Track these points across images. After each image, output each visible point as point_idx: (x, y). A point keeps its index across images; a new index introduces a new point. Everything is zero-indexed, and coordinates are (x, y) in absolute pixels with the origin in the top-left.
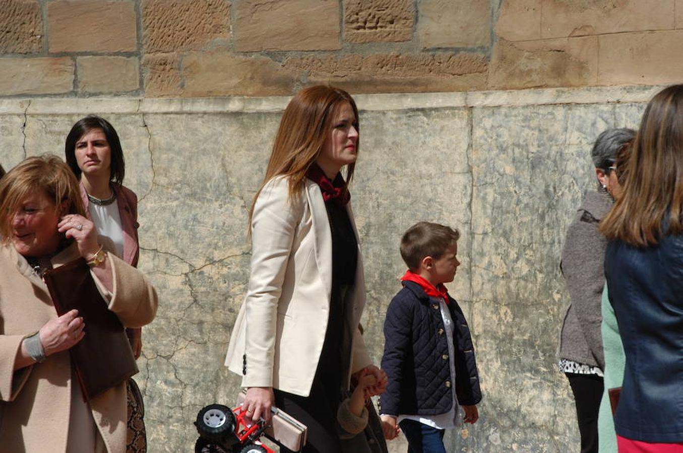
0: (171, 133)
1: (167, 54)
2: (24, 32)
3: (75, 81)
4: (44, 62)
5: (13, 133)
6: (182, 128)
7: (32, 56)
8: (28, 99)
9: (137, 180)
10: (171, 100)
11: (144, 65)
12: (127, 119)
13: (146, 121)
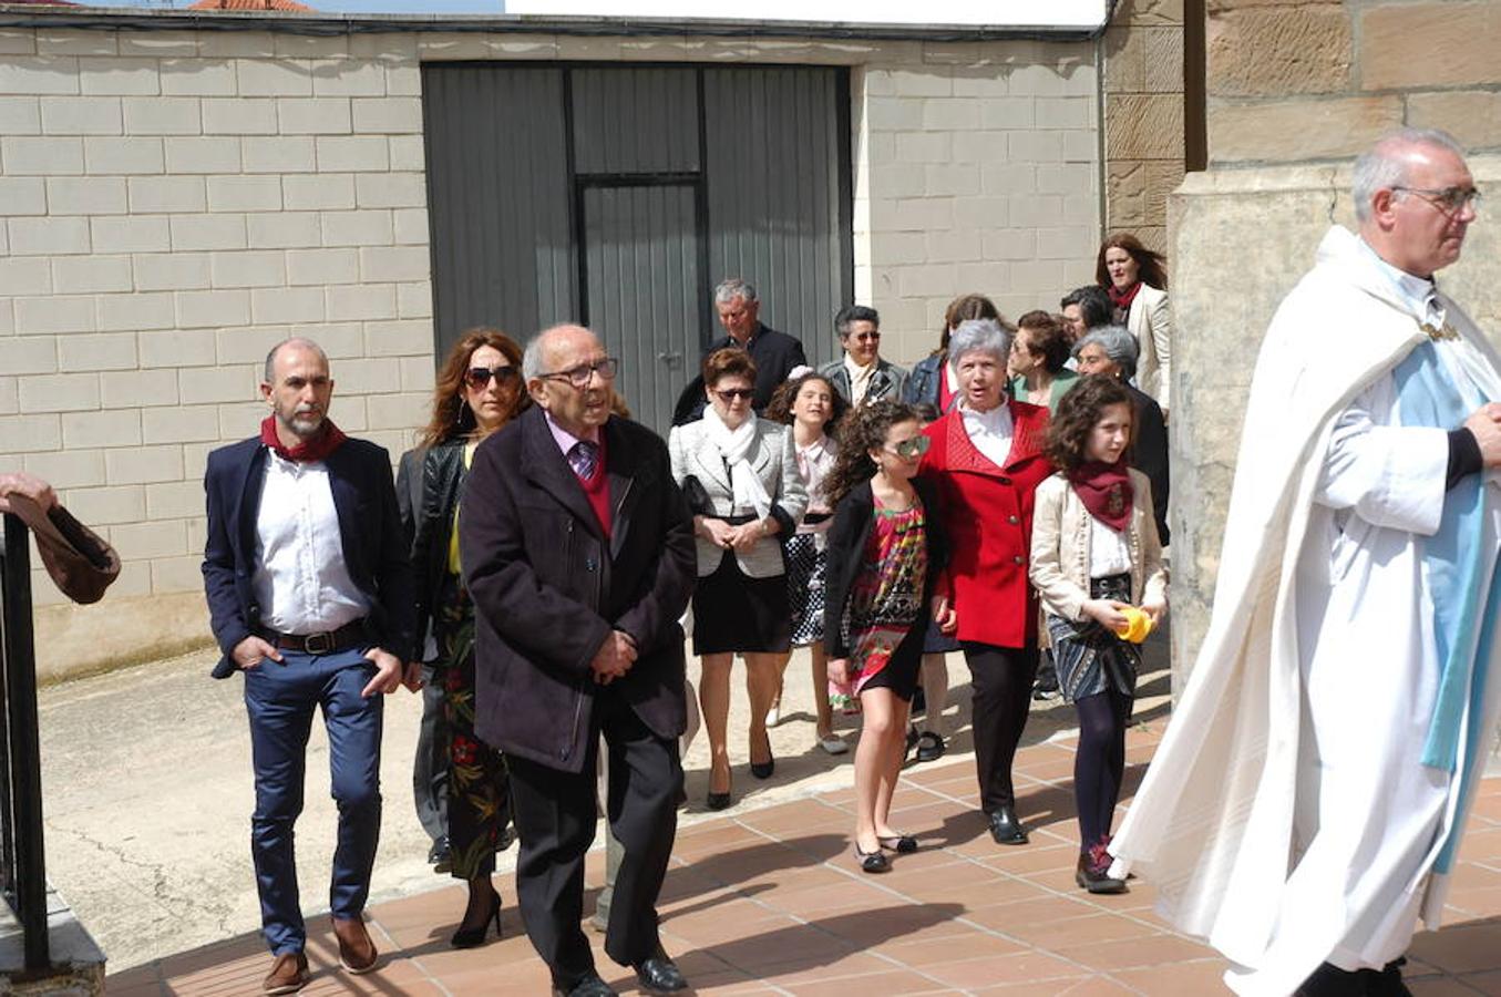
2: (1321, 61)
4: (1353, 107)
5: (1316, 218)
7: (1332, 99)
8: (1332, 165)
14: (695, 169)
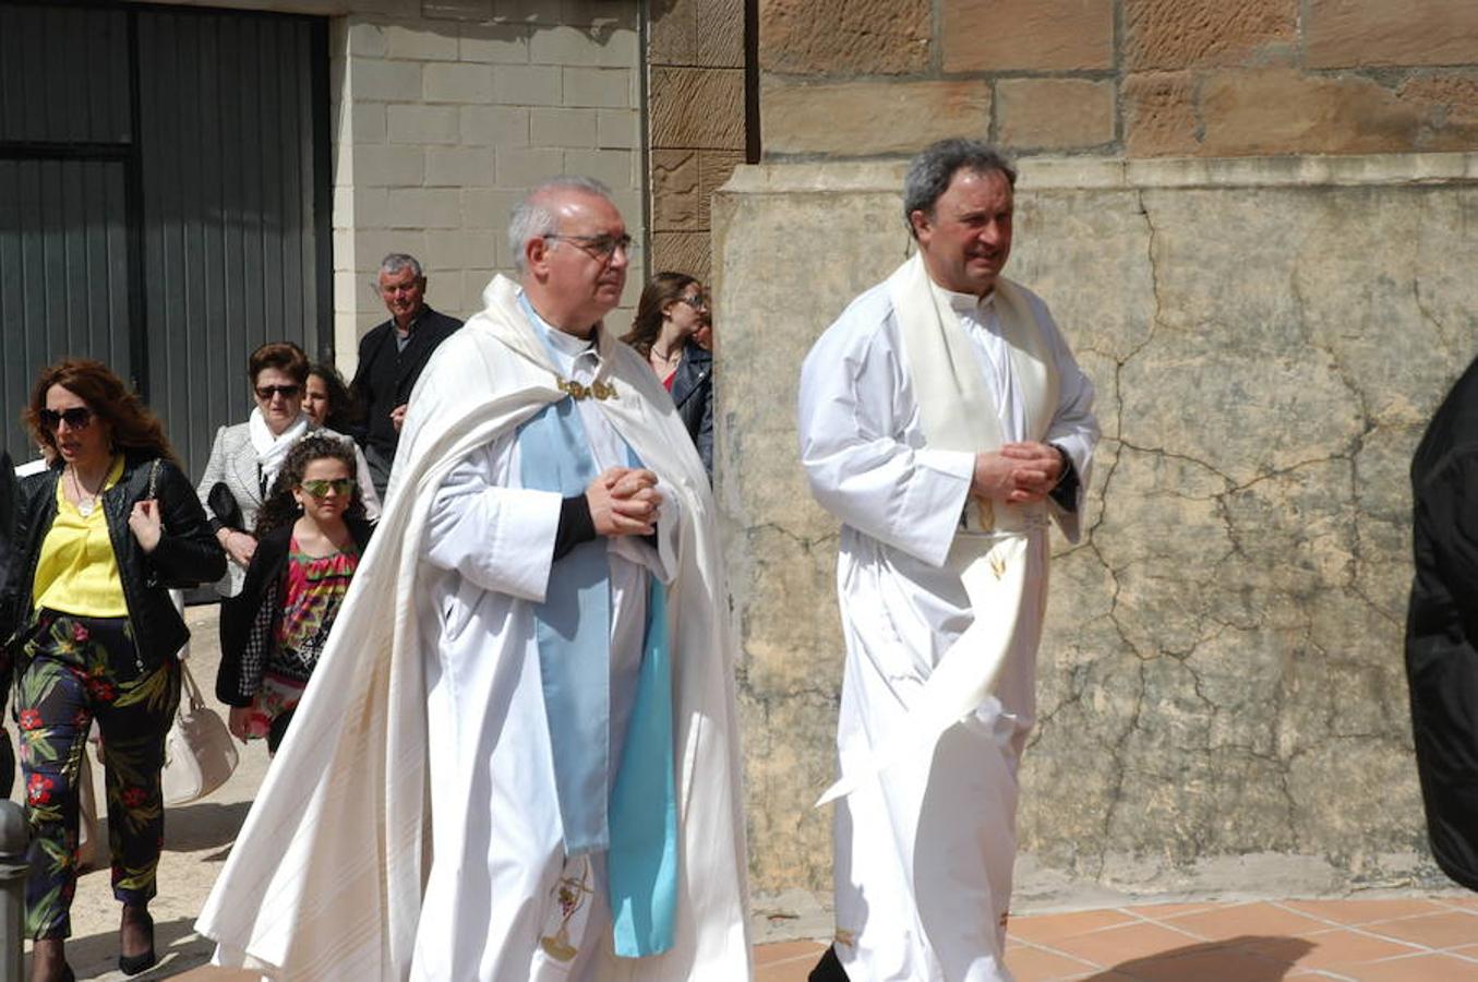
0: (1192, 227)
1: (1173, 74)
2: (895, 34)
3: (991, 126)
4: (933, 91)
5: (887, 228)
6: (1215, 217)
7: (910, 81)
9: (1125, 317)
10: (1184, 162)
11: (1126, 95)
12: (1110, 198)
13: (1145, 203)
14: (125, 139)
